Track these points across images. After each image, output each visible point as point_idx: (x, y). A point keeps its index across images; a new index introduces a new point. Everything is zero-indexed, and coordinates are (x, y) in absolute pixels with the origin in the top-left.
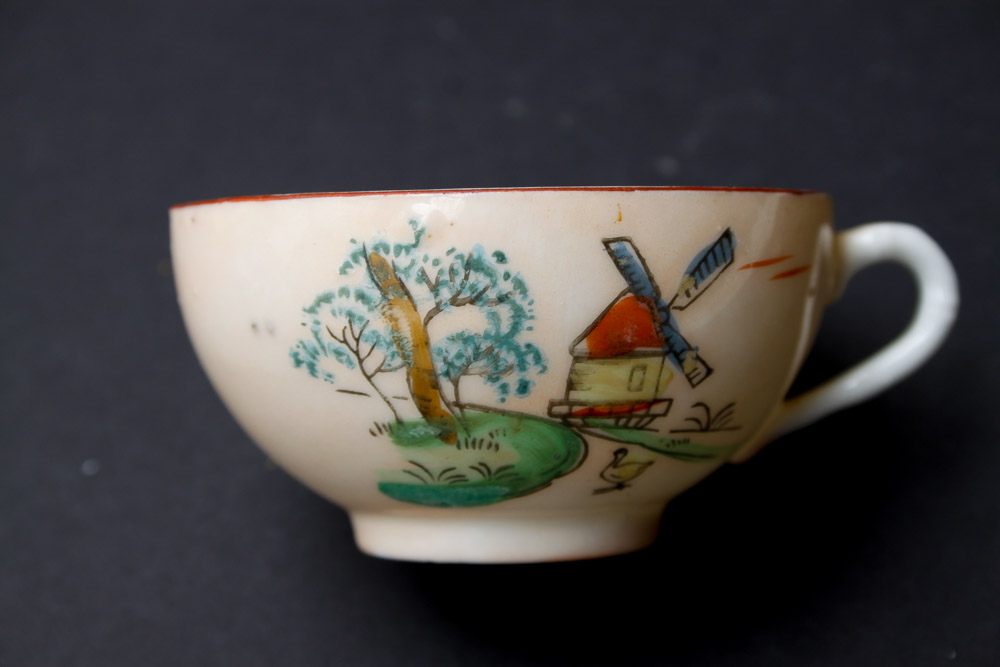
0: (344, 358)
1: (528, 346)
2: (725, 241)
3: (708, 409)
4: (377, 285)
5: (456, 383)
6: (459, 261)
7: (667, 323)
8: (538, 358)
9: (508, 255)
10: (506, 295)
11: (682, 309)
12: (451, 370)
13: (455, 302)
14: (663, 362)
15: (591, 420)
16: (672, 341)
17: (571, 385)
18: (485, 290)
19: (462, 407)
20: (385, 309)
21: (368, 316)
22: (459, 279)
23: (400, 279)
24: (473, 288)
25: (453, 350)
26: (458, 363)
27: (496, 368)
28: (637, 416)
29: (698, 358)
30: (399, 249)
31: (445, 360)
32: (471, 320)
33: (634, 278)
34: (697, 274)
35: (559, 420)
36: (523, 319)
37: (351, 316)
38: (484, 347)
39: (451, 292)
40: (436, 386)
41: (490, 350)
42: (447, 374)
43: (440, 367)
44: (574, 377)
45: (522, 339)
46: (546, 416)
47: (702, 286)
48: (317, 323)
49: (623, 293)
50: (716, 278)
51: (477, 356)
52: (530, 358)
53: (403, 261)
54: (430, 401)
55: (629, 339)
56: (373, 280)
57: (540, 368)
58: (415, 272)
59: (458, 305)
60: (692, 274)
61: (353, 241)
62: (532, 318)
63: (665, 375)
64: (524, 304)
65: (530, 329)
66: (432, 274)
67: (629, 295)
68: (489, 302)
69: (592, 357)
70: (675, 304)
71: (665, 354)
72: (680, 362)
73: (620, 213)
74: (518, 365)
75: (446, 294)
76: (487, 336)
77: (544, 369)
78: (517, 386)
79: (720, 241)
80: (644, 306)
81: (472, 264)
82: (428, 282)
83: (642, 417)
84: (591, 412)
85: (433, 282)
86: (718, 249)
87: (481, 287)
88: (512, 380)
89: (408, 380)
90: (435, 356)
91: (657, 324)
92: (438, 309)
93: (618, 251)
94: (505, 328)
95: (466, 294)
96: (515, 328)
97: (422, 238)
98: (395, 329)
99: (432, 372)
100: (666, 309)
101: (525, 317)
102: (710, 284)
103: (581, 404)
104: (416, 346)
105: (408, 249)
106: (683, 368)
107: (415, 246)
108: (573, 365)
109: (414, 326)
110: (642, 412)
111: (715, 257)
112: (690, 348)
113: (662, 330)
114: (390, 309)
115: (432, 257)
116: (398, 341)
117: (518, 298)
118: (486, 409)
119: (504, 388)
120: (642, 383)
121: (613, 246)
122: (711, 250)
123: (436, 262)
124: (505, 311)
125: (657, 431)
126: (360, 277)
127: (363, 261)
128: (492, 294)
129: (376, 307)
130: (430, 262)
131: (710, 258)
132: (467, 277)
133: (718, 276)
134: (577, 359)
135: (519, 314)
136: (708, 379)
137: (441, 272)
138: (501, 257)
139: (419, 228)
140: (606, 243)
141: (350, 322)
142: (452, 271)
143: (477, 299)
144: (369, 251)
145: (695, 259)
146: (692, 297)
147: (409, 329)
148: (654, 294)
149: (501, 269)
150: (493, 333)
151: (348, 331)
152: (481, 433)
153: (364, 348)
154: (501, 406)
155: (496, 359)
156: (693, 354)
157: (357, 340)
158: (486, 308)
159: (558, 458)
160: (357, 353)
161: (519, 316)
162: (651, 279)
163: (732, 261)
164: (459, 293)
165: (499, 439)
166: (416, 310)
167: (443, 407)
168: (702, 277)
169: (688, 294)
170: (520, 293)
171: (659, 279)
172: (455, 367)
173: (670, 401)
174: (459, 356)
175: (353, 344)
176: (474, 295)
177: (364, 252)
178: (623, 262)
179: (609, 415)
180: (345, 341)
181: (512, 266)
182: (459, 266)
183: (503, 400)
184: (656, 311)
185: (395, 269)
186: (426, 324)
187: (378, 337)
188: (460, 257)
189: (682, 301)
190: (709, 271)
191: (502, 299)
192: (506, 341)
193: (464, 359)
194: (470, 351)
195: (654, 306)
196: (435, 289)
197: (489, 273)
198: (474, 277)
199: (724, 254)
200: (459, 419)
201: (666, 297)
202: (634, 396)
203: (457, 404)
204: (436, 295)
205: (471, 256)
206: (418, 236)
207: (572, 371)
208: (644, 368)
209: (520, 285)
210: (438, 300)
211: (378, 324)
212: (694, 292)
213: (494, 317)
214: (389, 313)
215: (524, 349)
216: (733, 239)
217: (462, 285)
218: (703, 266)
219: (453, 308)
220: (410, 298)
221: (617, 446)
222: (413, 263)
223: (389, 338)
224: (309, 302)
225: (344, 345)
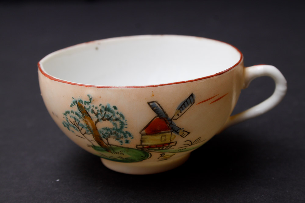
0: (76, 128)
1: (127, 132)
2: (191, 97)
3: (191, 141)
4: (81, 112)
5: (107, 140)
6: (103, 108)
7: (171, 123)
8: (130, 135)
9: (117, 107)
10: (118, 119)
11: (176, 119)
12: (105, 136)
13: (103, 119)
14: (171, 134)
15: (150, 149)
16: (173, 128)
17: (142, 141)
18: (111, 117)
19: (110, 145)
20: (84, 119)
21: (80, 120)
22: (103, 113)
23: (87, 111)
24: (108, 116)
25: (105, 132)
26: (106, 135)
27: (118, 137)
28: (165, 147)
29: (184, 131)
30: (86, 102)
31: (102, 134)
32: (108, 124)
33: (159, 113)
34: (181, 109)
35: (140, 149)
36: (124, 125)
37: (74, 118)
38: (113, 131)
39: (101, 117)
40: (101, 139)
41: (115, 133)
42: (104, 137)
43: (101, 135)
44: (142, 139)
45: (124, 130)
46: (136, 148)
47: (183, 112)
48: (67, 118)
49: (155, 117)
50: (188, 109)
51: (111, 133)
52: (127, 135)
53: (87, 106)
54: (101, 143)
55: (159, 129)
56: (79, 110)
57: (131, 137)
58: (91, 109)
59: (104, 120)
60: (179, 109)
61: (73, 98)
62: (127, 125)
63: (173, 137)
64: (124, 121)
65: (126, 128)
66: (96, 111)
67: (157, 118)
68: (112, 120)
69: (147, 134)
70: (174, 118)
71: (172, 132)
72: (178, 133)
73: (153, 94)
74: (124, 137)
75: (100, 117)
76: (113, 129)
77: (133, 138)
78: (125, 141)
79: (189, 98)
80: (163, 120)
81: (107, 109)
82: (95, 113)
83: (167, 147)
84: (150, 147)
85: (96, 113)
86: (188, 100)
87: (110, 116)
88: (124, 140)
89: (93, 137)
90: (99, 132)
91: (168, 125)
92: (98, 121)
93: (153, 105)
94: (119, 127)
95: (106, 118)
96: (122, 127)
97: (91, 100)
98: (87, 124)
99: (100, 136)
100: (171, 120)
101: (124, 124)
102: (186, 111)
103: (146, 145)
104: (94, 129)
105: (88, 103)
106: (179, 134)
107: (90, 102)
108: (141, 136)
109: (92, 124)
110: (167, 146)
111: (187, 103)
112: (180, 129)
113: (170, 126)
114: (85, 119)
115: (95, 106)
116: (88, 127)
117: (122, 119)
118: (118, 146)
119: (121, 142)
120: (165, 139)
121: (151, 104)
122: (186, 101)
123: (96, 108)
124: (118, 123)
125: (174, 149)
126: (75, 108)
127: (76, 104)
128: (114, 118)
129: (81, 118)
130: (95, 107)
131: (186, 103)
132: (106, 113)
133: (189, 108)
134: (142, 135)
135: (122, 124)
136: (188, 135)
137: (98, 111)
138: (115, 108)
139: (90, 98)
140: (149, 103)
141: (75, 120)
142: (101, 111)
143: (109, 119)
144: (78, 102)
145: (180, 104)
146: (180, 116)
147: (91, 125)
148: (166, 117)
149: (116, 111)
150: (115, 128)
151: (75, 122)
152: (117, 151)
153: (80, 128)
154: (121, 146)
155: (117, 135)
156: (182, 130)
157: (78, 125)
158: (112, 122)
159: (142, 156)
160: (78, 128)
161: (123, 124)
162: (165, 112)
163: (194, 102)
164: (104, 117)
165: (123, 152)
166: (92, 120)
167: (105, 144)
168: (183, 109)
169: (178, 115)
170: (122, 118)
171: (167, 112)
172: (106, 136)
173: (176, 142)
174: (106, 133)
175: (77, 126)
176: (108, 118)
177: (76, 101)
178: (155, 108)
179: (156, 147)
180: (75, 125)
181: (119, 110)
182: (103, 109)
183: (122, 144)
184: (167, 121)
185: (85, 108)
186: (96, 124)
187: (83, 125)
188: (103, 107)
189: (176, 117)
190: (185, 107)
191: (117, 119)
192: (120, 130)
193: (108, 134)
194: (109, 132)
195: (166, 120)
196: (97, 115)
197: (112, 112)
198: (107, 113)
199: (191, 102)
200: (110, 148)
201: (170, 117)
202: (163, 142)
203: (108, 144)
204: (97, 117)
205: (106, 107)
206: (91, 99)
207: (141, 138)
208: (165, 136)
209: (122, 116)
210: (98, 118)
211: (82, 122)
212: (180, 114)
213: (115, 124)
214: (85, 120)
215: (125, 133)
216: (194, 96)
217: (104, 115)
218: (183, 106)
219: (103, 121)
220: (90, 117)
221: (161, 153)
222: (90, 107)
223: (86, 126)
224: (64, 113)
225: (74, 125)
